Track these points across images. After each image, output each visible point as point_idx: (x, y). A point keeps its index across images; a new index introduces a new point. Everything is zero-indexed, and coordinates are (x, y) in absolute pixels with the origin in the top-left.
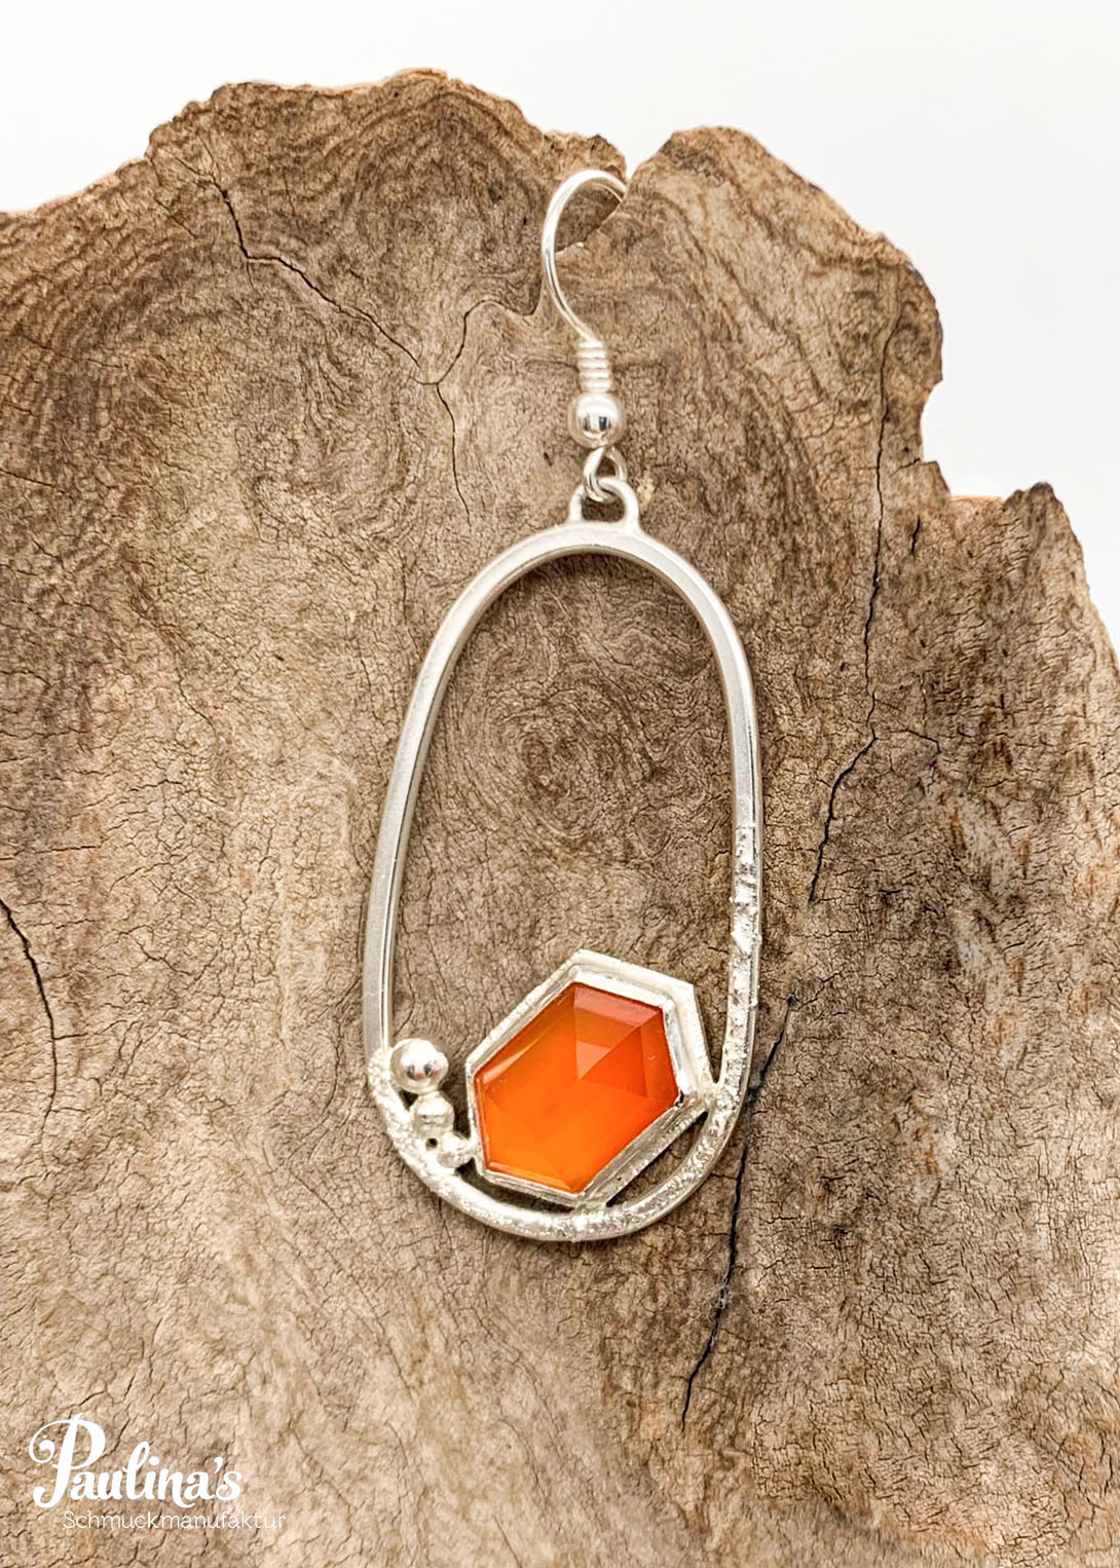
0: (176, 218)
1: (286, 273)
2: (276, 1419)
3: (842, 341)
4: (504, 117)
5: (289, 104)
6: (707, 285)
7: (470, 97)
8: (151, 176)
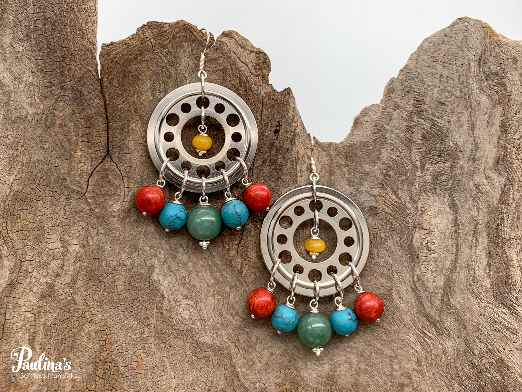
0: (142, 44)
1: (160, 54)
2: (162, 260)
3: (254, 65)
4: (195, 28)
5: (160, 25)
6: (231, 56)
7: (189, 25)
8: (138, 36)
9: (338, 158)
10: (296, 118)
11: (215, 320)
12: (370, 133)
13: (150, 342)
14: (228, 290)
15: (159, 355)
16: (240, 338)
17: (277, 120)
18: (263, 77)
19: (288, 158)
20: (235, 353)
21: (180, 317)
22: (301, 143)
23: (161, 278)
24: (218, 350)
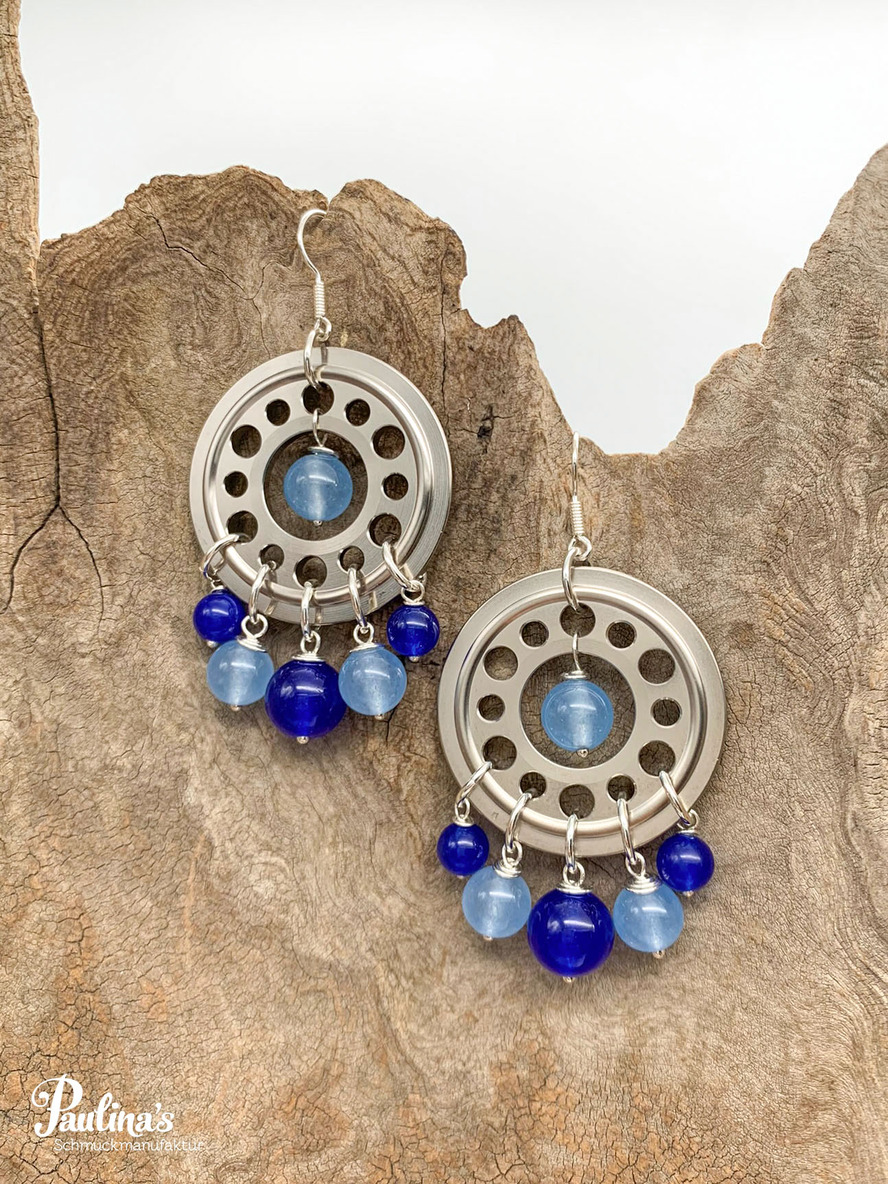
0: (137, 232)
1: (185, 254)
2: (208, 757)
3: (423, 262)
4: (274, 184)
5: (183, 182)
6: (364, 244)
7: (259, 176)
8: (126, 216)
9: (652, 494)
10: (537, 396)
11: (338, 904)
12: (735, 425)
13: (181, 949)
14: (369, 832)
15: (202, 980)
16: (400, 952)
17: (485, 403)
18: (444, 293)
19: (516, 501)
20: (387, 985)
21: (252, 895)
22: (549, 460)
23: (205, 800)
24: (347, 978)
